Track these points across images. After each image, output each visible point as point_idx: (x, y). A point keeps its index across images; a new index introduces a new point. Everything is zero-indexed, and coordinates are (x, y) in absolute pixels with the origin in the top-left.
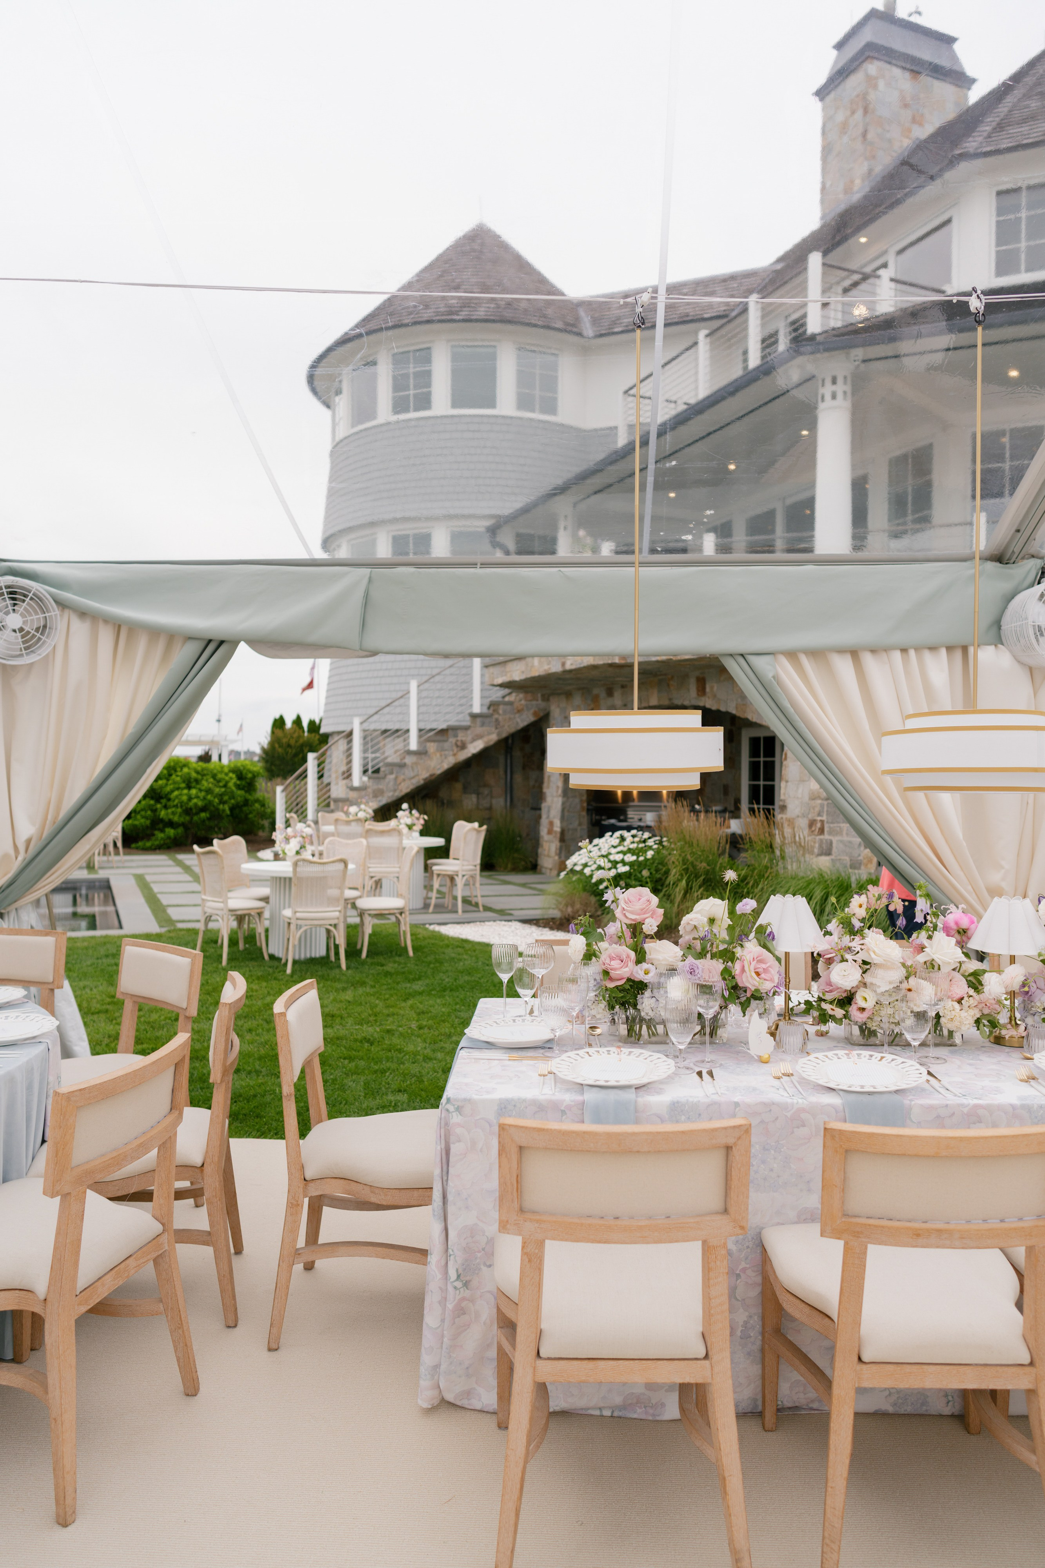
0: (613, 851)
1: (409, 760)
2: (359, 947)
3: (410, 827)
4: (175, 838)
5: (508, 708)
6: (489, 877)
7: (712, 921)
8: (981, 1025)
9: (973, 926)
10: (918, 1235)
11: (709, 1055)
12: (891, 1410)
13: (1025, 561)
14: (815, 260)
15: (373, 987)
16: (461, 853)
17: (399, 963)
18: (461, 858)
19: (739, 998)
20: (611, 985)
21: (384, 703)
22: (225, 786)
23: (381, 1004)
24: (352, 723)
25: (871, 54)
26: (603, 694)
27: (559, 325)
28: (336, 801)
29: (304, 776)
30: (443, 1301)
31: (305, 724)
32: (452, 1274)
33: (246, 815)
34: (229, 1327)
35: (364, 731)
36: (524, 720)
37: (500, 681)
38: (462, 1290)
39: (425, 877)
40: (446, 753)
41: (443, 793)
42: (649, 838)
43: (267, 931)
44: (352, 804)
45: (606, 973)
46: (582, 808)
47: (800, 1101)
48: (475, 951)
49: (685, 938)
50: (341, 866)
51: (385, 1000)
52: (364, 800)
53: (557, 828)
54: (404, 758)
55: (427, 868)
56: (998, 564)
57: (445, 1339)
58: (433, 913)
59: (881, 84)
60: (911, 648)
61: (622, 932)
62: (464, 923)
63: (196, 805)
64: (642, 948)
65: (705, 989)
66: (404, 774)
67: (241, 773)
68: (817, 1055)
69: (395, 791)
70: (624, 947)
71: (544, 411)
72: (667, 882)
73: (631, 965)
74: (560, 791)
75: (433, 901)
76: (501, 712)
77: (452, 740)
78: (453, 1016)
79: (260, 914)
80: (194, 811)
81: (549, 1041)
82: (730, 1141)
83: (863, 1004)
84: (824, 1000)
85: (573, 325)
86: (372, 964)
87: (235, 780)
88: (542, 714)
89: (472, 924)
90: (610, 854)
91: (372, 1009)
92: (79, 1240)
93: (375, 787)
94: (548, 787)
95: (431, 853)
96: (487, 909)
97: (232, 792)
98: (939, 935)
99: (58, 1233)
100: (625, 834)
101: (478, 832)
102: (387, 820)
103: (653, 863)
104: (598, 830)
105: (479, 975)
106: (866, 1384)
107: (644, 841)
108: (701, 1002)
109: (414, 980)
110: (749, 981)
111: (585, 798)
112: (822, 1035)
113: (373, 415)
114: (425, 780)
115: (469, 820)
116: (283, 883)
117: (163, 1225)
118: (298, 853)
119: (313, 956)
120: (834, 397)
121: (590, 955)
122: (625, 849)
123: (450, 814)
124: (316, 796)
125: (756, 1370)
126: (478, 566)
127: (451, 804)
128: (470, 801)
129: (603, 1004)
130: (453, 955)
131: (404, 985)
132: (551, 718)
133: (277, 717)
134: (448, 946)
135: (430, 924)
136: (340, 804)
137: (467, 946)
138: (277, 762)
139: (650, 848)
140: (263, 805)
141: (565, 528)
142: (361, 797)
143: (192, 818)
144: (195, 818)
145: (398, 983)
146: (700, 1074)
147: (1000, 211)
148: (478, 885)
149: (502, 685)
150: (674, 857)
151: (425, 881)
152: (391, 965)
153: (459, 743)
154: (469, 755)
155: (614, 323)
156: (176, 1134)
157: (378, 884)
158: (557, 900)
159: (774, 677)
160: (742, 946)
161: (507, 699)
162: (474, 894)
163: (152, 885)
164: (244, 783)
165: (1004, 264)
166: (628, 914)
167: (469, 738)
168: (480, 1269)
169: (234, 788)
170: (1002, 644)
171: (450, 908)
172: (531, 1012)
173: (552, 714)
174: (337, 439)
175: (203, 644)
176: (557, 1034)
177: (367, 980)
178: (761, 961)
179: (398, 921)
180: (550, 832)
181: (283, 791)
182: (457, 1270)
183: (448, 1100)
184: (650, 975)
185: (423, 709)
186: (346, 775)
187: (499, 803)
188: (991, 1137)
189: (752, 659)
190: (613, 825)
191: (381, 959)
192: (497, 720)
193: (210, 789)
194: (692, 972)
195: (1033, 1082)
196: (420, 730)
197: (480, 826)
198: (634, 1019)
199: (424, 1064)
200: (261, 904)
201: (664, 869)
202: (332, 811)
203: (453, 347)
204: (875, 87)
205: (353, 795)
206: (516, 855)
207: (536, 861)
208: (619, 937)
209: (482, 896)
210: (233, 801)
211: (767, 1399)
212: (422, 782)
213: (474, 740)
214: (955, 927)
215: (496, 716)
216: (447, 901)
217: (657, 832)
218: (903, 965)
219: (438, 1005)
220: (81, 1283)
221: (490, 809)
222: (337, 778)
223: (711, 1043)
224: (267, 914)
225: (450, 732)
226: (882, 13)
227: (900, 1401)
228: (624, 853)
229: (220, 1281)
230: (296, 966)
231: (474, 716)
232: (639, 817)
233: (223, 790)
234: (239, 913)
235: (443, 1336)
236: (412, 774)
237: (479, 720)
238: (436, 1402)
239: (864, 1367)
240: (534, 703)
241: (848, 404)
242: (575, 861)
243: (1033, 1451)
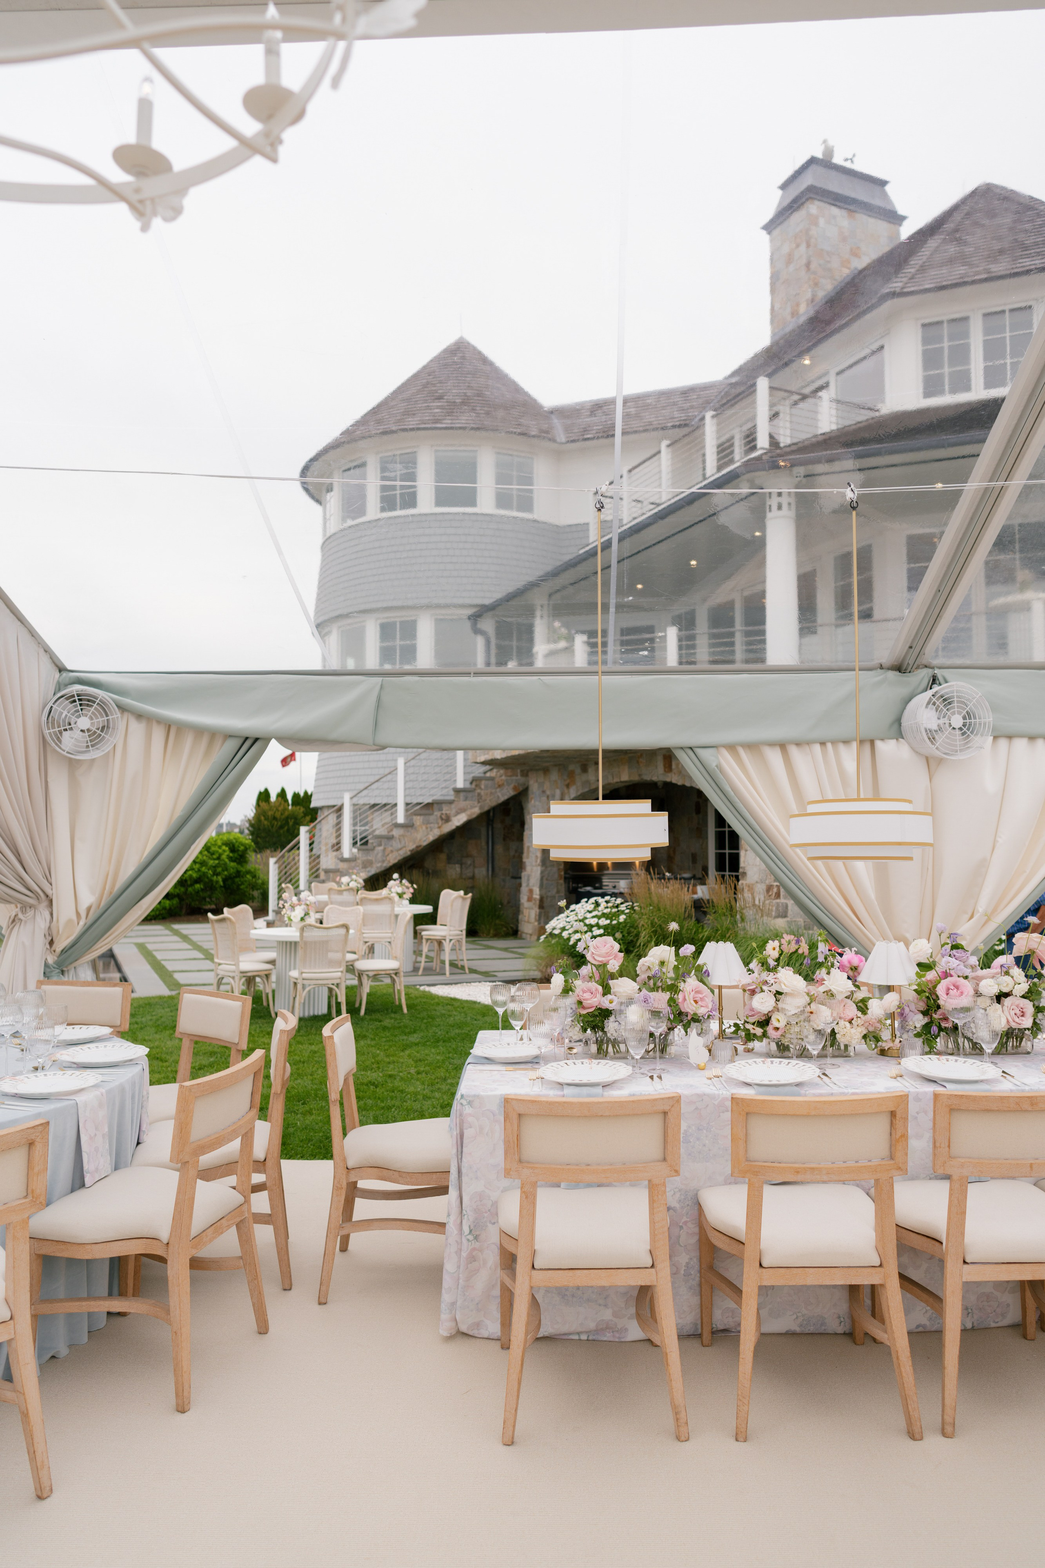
0: (589, 915)
1: (396, 832)
2: (357, 1005)
3: (401, 896)
4: (170, 909)
5: (490, 782)
6: (473, 942)
7: (662, 963)
8: (868, 1039)
9: (861, 964)
10: (798, 1172)
11: (659, 1065)
12: (798, 1330)
13: (919, 671)
14: (763, 384)
15: (372, 1039)
16: (448, 919)
17: (396, 1019)
18: (448, 924)
19: (682, 1021)
20: (584, 1012)
21: (372, 779)
22: (218, 858)
23: (382, 1053)
24: (343, 798)
25: (812, 196)
26: (578, 770)
27: (534, 432)
28: (327, 871)
29: (297, 846)
30: (459, 1252)
31: (289, 797)
32: (466, 1230)
33: (238, 886)
34: (285, 1290)
35: (354, 805)
36: (504, 794)
37: (482, 758)
38: (473, 1242)
39: (414, 943)
40: (432, 825)
41: (429, 864)
42: (622, 903)
43: (273, 991)
44: (343, 874)
45: (580, 1003)
46: (560, 876)
47: (724, 1092)
48: (463, 1008)
49: (643, 977)
50: (343, 931)
51: (385, 1050)
52: (355, 871)
53: (536, 895)
54: (392, 830)
55: (416, 934)
56: (897, 673)
57: (461, 1281)
58: (422, 975)
59: (822, 221)
60: (829, 742)
61: (593, 973)
62: (451, 984)
63: (191, 876)
64: (608, 984)
65: (655, 1014)
66: (392, 846)
67: (234, 846)
68: (739, 1062)
69: (383, 861)
70: (594, 983)
71: (520, 509)
72: (638, 944)
73: (599, 996)
74: (539, 861)
75: (422, 965)
76: (483, 787)
77: (437, 813)
78: (447, 1063)
79: (267, 976)
80: (189, 883)
81: (537, 1057)
82: (666, 1108)
83: (776, 1024)
84: (748, 1023)
85: (547, 432)
86: (370, 1020)
87: (228, 853)
88: (521, 789)
89: (459, 985)
90: (586, 918)
91: (374, 1057)
92: (193, 1198)
93: (365, 858)
94: (528, 858)
95: (420, 920)
96: (472, 971)
97: (225, 864)
98: (835, 971)
99: (179, 1192)
100: (600, 900)
101: (464, 899)
102: (376, 890)
103: (625, 926)
104: (575, 897)
105: (468, 1029)
106: (765, 1283)
107: (617, 907)
108: (653, 1024)
109: (410, 1033)
110: (689, 1007)
111: (562, 867)
112: (749, 1051)
113: (362, 511)
114: (411, 851)
115: (455, 888)
116: (289, 947)
117: (245, 1197)
118: (302, 919)
119: (316, 1014)
120: (780, 507)
121: (567, 990)
122: (600, 914)
123: (435, 883)
124: (308, 867)
125: (696, 1300)
126: (472, 675)
127: (436, 873)
128: (454, 871)
129: (578, 1027)
130: (444, 1012)
131: (401, 1038)
132: (530, 792)
133: (262, 790)
134: (438, 1004)
135: (421, 985)
136: (331, 875)
137: (456, 1004)
138: (263, 835)
139: (623, 912)
140: (254, 876)
141: (542, 617)
142: (353, 868)
143: (187, 890)
144: (190, 889)
145: (395, 1036)
146: (652, 1077)
147: (926, 341)
148: (464, 948)
149: (484, 763)
150: (643, 922)
151: (414, 946)
152: (388, 1021)
153: (444, 817)
154: (454, 827)
155: (585, 430)
156: (254, 1126)
157: (371, 949)
158: (538, 962)
159: (717, 766)
160: (685, 981)
161: (488, 775)
162: (461, 958)
163: (155, 953)
164: (236, 855)
165: (931, 387)
166: (596, 957)
167: (453, 812)
168: (487, 1226)
169: (227, 860)
170: (903, 738)
171: (438, 970)
172: (521, 1039)
173: (530, 789)
174: (328, 535)
175: (241, 741)
176: (543, 1051)
177: (367, 1034)
178: (698, 992)
179: (393, 981)
180: (530, 899)
181: (276, 863)
182: (470, 1226)
183: (462, 1096)
184: (613, 1004)
185: (410, 785)
186: (336, 848)
187: (481, 872)
188: (846, 1101)
189: (699, 751)
190: (589, 892)
191: (378, 1016)
192: (479, 794)
193: (204, 861)
194: (646, 1001)
195: (899, 1078)
196: (407, 804)
197: (466, 894)
198: (602, 1041)
199: (424, 1102)
200: (269, 966)
201: (635, 932)
202: (323, 882)
203: (436, 451)
204: (816, 224)
205: (342, 866)
206: (498, 922)
207: (517, 927)
208: (590, 977)
209: (468, 960)
210: (226, 873)
211: (704, 1321)
212: (409, 853)
213: (457, 813)
214: (848, 965)
215: (478, 791)
216: (435, 965)
217: (628, 896)
218: (808, 994)
219: (433, 1054)
220: (194, 1232)
221: (473, 878)
222: (327, 851)
223: (660, 1058)
224: (273, 978)
225: (435, 806)
226: (822, 160)
227: (805, 1322)
228: (599, 917)
229: (278, 1253)
230: (302, 1023)
231: (457, 791)
232: (613, 884)
233: (217, 862)
234: (249, 974)
235: (459, 1279)
236: (399, 846)
237: (462, 795)
238: (454, 1332)
239: (764, 1270)
240: (514, 778)
241: (792, 513)
242: (554, 925)
243: (886, 1332)
